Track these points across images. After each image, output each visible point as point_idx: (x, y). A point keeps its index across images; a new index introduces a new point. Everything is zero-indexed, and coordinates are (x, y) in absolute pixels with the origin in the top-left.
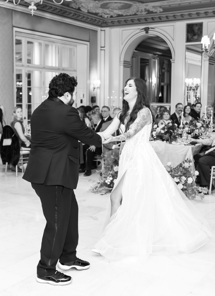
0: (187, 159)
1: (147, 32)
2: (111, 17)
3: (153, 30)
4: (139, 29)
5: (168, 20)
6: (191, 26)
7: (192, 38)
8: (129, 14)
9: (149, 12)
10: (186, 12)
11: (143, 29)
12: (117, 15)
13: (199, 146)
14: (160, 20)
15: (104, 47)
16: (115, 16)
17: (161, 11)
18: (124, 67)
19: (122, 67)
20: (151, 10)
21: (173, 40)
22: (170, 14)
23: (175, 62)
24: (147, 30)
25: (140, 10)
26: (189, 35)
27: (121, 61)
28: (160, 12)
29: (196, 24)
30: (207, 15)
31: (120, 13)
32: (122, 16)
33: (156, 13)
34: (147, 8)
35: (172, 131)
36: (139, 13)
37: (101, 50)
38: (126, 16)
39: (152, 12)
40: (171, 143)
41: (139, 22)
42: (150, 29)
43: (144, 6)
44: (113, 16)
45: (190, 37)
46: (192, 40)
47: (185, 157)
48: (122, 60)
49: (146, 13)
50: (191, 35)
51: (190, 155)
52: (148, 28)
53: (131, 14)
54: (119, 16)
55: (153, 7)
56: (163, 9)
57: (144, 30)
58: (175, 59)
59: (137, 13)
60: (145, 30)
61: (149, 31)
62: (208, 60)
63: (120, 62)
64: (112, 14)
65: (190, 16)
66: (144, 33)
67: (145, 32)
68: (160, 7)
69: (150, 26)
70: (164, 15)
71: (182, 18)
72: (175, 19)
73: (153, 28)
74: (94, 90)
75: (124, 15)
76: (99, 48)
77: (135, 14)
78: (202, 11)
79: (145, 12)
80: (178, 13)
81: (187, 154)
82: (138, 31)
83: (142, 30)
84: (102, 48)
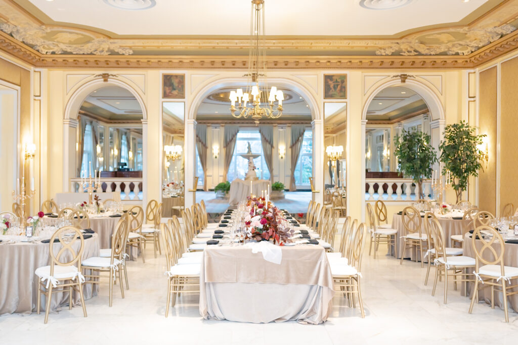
1: (106, 80)
2: (53, 53)
3: (115, 77)
4: (94, 75)
5: (138, 66)
6: (168, 78)
7: (170, 93)
8: (82, 53)
9: (113, 53)
10: (164, 59)
11: (99, 75)
12: (63, 52)
14: (128, 65)
15: (40, 96)
16: (60, 53)
17: (131, 54)
18: (70, 126)
19: (67, 126)
20: (116, 51)
21: (145, 94)
22: (143, 59)
23: (148, 122)
24: (105, 77)
25: (101, 49)
26: (167, 88)
27: (66, 118)
28: (129, 55)
29: (176, 76)
30: (192, 66)
31: (69, 50)
32: (71, 53)
33: (123, 54)
34: (112, 47)
36: (98, 53)
37: (35, 100)
38: (77, 54)
39: (118, 54)
41: (97, 64)
42: (111, 77)
43: (110, 44)
44: (56, 53)
45: (168, 91)
46: (170, 96)
48: (67, 116)
49: (109, 53)
50: (169, 90)
52: (108, 75)
53: (85, 53)
54: (65, 53)
55: (121, 47)
56: (133, 51)
57: (101, 77)
58: (147, 119)
59: (95, 53)
60: (103, 77)
61: (109, 79)
62: (193, 122)
63: (64, 119)
64: (55, 49)
65: (170, 65)
66: (100, 81)
67: (103, 80)
68: (130, 48)
69: (111, 72)
70: (133, 60)
71: (159, 65)
72: (149, 66)
73: (115, 75)
74: (26, 159)
75: (74, 53)
76: (32, 98)
77: (91, 54)
78: (186, 59)
79: (107, 52)
80: (154, 59)
82: (92, 77)
83: (97, 77)
84: (37, 98)
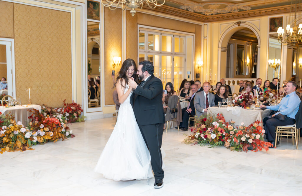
0: (257, 121)
1: (239, 25)
2: (212, 14)
3: (244, 23)
4: (233, 23)
5: (255, 15)
6: (273, 20)
7: (274, 29)
8: (225, 12)
9: (240, 10)
10: (269, 9)
11: (236, 23)
13: (268, 111)
14: (249, 16)
15: (207, 37)
16: (215, 14)
17: (250, 9)
19: (220, 51)
20: (242, 9)
21: (259, 31)
22: (257, 11)
23: (261, 47)
24: (239, 23)
25: (234, 9)
26: (272, 26)
27: (219, 47)
28: (249, 10)
29: (278, 18)
30: (286, 11)
31: (219, 12)
32: (220, 13)
33: (246, 10)
34: (239, 7)
35: (247, 99)
36: (233, 11)
37: (204, 39)
38: (223, 13)
39: (243, 10)
40: (246, 109)
41: (233, 17)
42: (242, 23)
43: (237, 6)
44: (213, 14)
45: (272, 28)
46: (274, 30)
47: (256, 119)
48: (220, 46)
49: (239, 11)
50: (273, 27)
51: (260, 118)
52: (240, 22)
53: (227, 12)
54: (218, 14)
55: (244, 6)
56: (251, 8)
57: (237, 24)
58: (260, 45)
59: (231, 12)
60: (238, 24)
61: (241, 25)
62: (287, 45)
63: (218, 47)
64: (212, 13)
65: (273, 13)
66: (237, 26)
67: (237, 25)
68: (249, 6)
69: (242, 20)
70: (252, 12)
71: (266, 14)
72: (261, 15)
73: (244, 22)
74: (198, 69)
76: (203, 38)
77: (230, 12)
78: (282, 8)
79: (237, 10)
80: (263, 11)
81: (258, 116)
82: (233, 24)
83: (235, 24)
84: (205, 38)
